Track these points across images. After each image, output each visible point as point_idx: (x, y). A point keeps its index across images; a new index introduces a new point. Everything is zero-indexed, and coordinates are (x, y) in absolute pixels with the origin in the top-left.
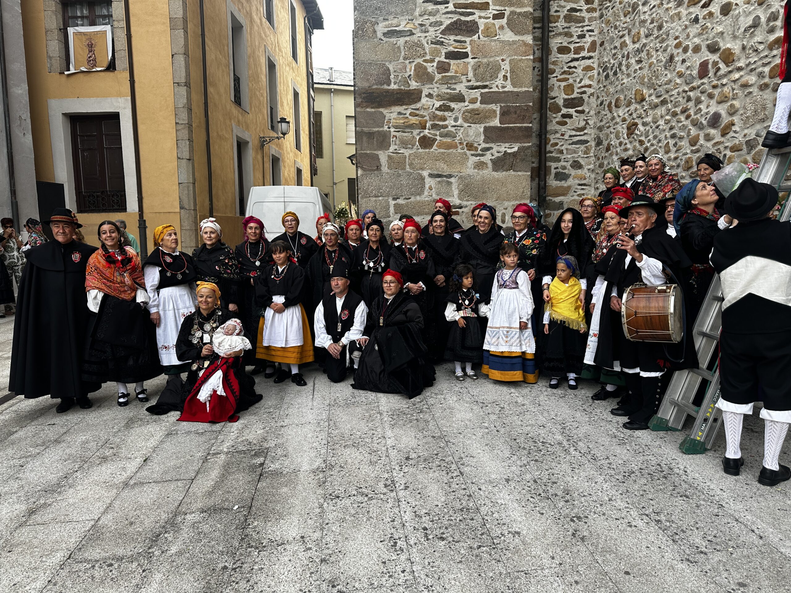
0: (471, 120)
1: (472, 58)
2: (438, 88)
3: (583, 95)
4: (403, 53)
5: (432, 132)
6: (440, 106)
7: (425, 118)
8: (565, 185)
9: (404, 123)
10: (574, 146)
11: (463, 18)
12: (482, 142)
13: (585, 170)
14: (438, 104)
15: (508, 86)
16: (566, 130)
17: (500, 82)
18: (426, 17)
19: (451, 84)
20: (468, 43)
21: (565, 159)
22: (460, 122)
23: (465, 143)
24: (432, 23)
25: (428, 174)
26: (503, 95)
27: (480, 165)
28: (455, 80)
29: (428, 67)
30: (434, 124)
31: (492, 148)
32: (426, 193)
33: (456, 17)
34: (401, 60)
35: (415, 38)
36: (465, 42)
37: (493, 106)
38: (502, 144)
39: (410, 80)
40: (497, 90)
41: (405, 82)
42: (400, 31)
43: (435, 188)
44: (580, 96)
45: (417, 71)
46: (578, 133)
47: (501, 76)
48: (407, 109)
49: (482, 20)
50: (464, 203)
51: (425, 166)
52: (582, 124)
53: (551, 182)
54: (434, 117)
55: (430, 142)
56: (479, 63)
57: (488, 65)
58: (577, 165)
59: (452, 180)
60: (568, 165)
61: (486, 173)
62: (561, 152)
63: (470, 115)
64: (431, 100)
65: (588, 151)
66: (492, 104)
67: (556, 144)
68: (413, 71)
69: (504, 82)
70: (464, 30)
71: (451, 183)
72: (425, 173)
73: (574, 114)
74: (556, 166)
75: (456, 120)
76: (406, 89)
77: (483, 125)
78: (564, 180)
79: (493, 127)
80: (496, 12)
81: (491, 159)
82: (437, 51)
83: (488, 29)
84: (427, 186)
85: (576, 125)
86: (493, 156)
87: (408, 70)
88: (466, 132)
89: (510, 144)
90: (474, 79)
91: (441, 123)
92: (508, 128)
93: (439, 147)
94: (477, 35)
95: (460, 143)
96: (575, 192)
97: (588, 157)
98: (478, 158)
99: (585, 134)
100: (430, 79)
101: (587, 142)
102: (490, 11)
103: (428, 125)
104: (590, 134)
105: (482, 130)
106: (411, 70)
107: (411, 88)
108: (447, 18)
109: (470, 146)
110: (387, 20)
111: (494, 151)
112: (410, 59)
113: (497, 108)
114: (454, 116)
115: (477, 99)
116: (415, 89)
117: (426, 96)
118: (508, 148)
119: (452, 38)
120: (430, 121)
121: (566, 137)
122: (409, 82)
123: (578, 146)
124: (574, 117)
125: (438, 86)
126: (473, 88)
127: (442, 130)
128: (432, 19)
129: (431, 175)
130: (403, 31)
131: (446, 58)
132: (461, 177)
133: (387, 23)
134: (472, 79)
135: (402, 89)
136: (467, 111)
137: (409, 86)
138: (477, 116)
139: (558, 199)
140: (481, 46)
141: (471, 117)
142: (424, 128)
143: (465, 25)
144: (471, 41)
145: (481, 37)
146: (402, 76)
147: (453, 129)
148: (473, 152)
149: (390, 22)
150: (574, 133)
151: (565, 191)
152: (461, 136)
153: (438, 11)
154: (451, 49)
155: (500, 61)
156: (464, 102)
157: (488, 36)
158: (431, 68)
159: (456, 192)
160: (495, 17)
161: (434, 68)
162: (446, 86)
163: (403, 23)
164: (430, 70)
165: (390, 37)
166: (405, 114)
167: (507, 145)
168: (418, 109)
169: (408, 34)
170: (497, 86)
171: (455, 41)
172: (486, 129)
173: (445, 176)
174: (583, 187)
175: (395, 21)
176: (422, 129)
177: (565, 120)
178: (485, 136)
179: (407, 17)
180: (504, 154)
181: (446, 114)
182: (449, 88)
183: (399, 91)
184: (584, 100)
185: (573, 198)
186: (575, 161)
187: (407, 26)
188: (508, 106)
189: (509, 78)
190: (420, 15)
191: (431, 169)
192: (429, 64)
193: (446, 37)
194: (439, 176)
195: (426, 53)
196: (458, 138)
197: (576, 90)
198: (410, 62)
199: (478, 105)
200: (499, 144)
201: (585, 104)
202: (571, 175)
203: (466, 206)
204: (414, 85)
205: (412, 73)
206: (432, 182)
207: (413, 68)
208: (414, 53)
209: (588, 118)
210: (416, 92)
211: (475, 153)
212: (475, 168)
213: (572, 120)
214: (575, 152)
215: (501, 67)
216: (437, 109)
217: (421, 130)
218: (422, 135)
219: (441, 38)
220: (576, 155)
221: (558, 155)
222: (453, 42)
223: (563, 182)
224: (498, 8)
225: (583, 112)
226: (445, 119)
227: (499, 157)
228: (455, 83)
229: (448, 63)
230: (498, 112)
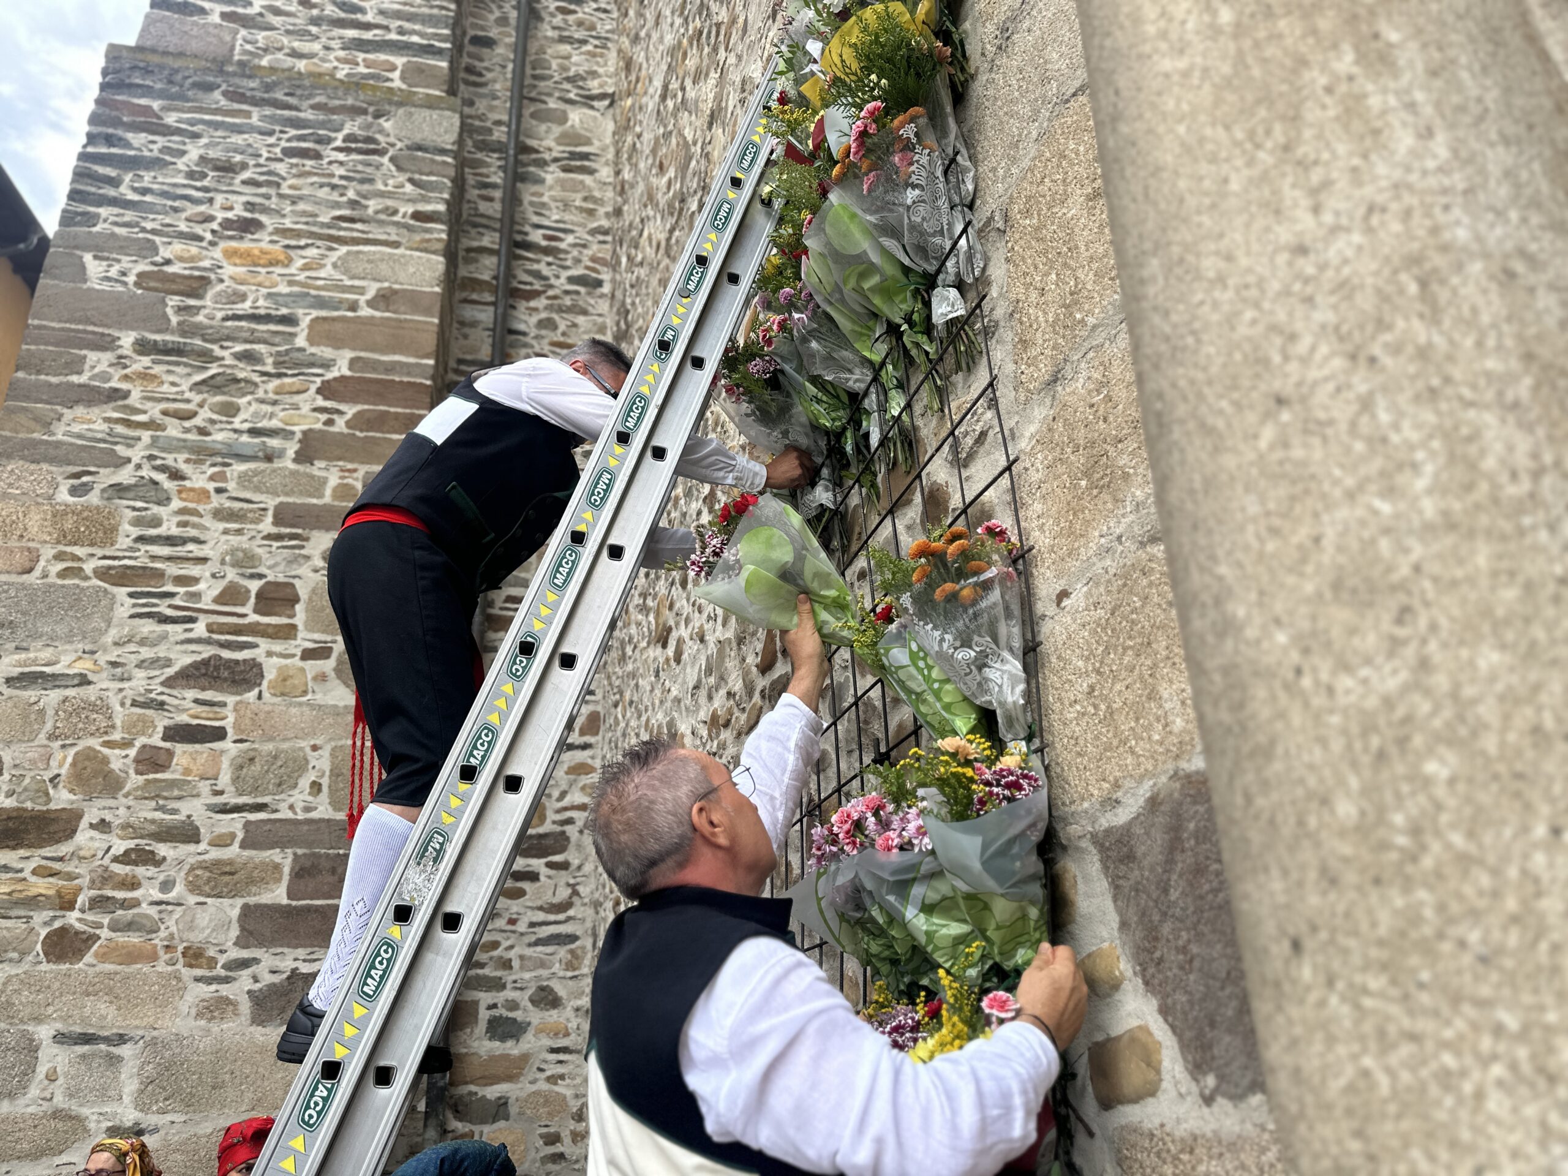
0: (207, 889)
1: (235, 742)
2: (129, 808)
3: (568, 829)
4: (49, 726)
5: (90, 917)
6: (127, 852)
7: (76, 882)
8: (515, 1052)
9: (10, 894)
10: (540, 949)
11: (226, 654)
12: (230, 943)
13: (569, 1012)
14: (120, 846)
15: (320, 808)
16: (522, 910)
17: (301, 797)
18: (132, 647)
19: (166, 798)
20: (230, 707)
21: (515, 982)
22: (179, 890)
23: (180, 949)
24: (143, 661)
25: (53, 1033)
26: (306, 828)
27: (216, 1009)
28: (183, 789)
29: (112, 759)
30: (101, 896)
31: (256, 961)
32: (34, 1091)
33: (207, 652)
34: (42, 739)
35: (90, 693)
36: (223, 705)
37: (274, 855)
38: (286, 950)
39: (55, 787)
40: (290, 815)
41: (38, 791)
42: (54, 676)
43: (66, 1075)
44: (558, 829)
45: (80, 766)
46: (552, 917)
47: (305, 783)
48: (27, 858)
49: (275, 659)
50: (151, 1120)
51: (50, 1010)
52: (563, 893)
53: (476, 1044)
54: (105, 878)
55: (78, 944)
56: (252, 754)
57: (276, 757)
58: (547, 999)
59: (125, 1051)
60: (523, 998)
61: (229, 1029)
62: (507, 965)
63: (208, 874)
64: (104, 836)
65: (575, 962)
66: (273, 848)
67: (495, 945)
68: (67, 765)
69: (310, 799)
70: (225, 680)
71: (120, 1059)
72: (44, 1033)
73: (544, 871)
74: (491, 1002)
75: (167, 885)
76: (38, 808)
77: (239, 902)
78: (512, 1037)
79: (266, 906)
80: (310, 645)
81: (249, 992)
82: (144, 722)
83: (285, 680)
84: (42, 1070)
85: (548, 898)
86: (256, 981)
87: (53, 763)
88: (188, 918)
89: (309, 950)
90: (233, 789)
91: (120, 895)
92: (308, 909)
93: (103, 957)
94: (256, 691)
95: (167, 947)
96: (541, 1070)
97: (575, 977)
98: (213, 987)
99: (569, 919)
100: (112, 785)
101: (572, 938)
102: (298, 642)
103: (80, 900)
104: (583, 920)
105: (235, 913)
106: (63, 762)
107: (53, 806)
108: (185, 652)
109: (194, 956)
110: (26, 649)
111: (262, 970)
112: (67, 738)
113: (284, 859)
114: (162, 877)
115: (233, 836)
116: (64, 809)
117: (92, 826)
118: (304, 961)
119: (191, 694)
120: (90, 888)
121: (522, 927)
122: (51, 791)
123: (550, 949)
124: (542, 878)
125: (131, 803)
126: (225, 809)
127: (120, 912)
128: (146, 653)
129: (61, 1038)
130: (62, 675)
131: (165, 739)
132: (154, 1042)
133: (23, 656)
134: (227, 790)
135: (25, 810)
136: (202, 866)
137: (49, 799)
138: (227, 878)
139: (492, 1092)
140: (262, 716)
141: (209, 881)
142: (70, 906)
143: (229, 667)
144: (237, 703)
145: (266, 695)
146: (33, 778)
147: (153, 911)
148: (199, 972)
149: (32, 655)
150: (541, 916)
151: (512, 1069)
152: (174, 929)
153: (164, 637)
154: (184, 718)
155: (308, 750)
156: (198, 842)
157: (283, 694)
158: (119, 761)
159: (130, 1086)
160: (308, 655)
161: (128, 761)
162: (153, 804)
163: (66, 660)
164: (116, 765)
165: (24, 688)
166: (21, 871)
167: (301, 953)
168: (61, 859)
169: (76, 682)
170: (291, 807)
171: (196, 701)
172: (247, 912)
173: (107, 1040)
174: (562, 1057)
175: (46, 654)
176: (61, 908)
177: (519, 884)
178: (243, 929)
179: (80, 646)
180: (288, 978)
181: (141, 871)
182: (159, 808)
183: (15, 814)
184: (568, 839)
185: (534, 1088)
186: (542, 989)
187: (77, 664)
188: (314, 854)
189: (325, 789)
190: (116, 644)
191: (64, 1019)
192: (117, 751)
193: (175, 692)
194: (87, 1039)
195: (113, 727)
196: (163, 934)
197: (551, 816)
198: (63, 746)
199: (233, 851)
200: (279, 950)
201: (572, 848)
202: (529, 1024)
203: (156, 1130)
204: (62, 798)
205: (63, 771)
206: (59, 1058)
207: (70, 760)
208: (81, 725)
209: (579, 880)
210: (64, 816)
211: (208, 973)
212: (199, 1015)
213: (537, 885)
214: (543, 964)
215: (307, 762)
216: (116, 860)
217: (58, 913)
218: (57, 924)
219: (162, 693)
220: (544, 973)
221: (498, 974)
222: (192, 705)
223: (510, 1043)
224: (317, 636)
225: (564, 866)
226: (134, 885)
227: (274, 984)
228: (180, 798)
229: (168, 750)
230: (287, 870)
